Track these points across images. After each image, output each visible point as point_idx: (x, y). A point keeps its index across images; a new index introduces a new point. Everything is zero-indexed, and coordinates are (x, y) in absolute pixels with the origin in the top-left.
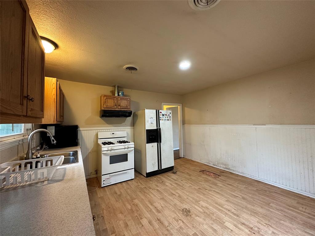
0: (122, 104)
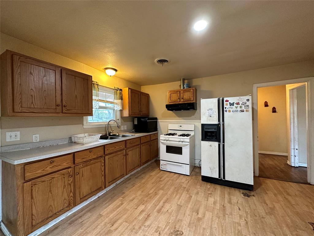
0: (185, 96)
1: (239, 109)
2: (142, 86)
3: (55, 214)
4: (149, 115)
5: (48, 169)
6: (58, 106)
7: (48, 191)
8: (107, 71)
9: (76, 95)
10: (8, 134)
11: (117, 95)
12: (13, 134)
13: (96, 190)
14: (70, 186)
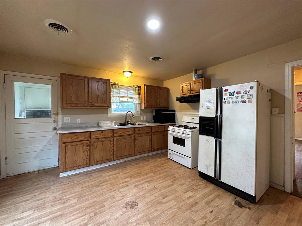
1: (240, 99)
2: (164, 81)
3: (78, 166)
4: (169, 108)
5: (74, 138)
6: (86, 102)
7: (75, 151)
8: (125, 73)
9: (98, 94)
10: (65, 118)
11: (136, 91)
12: (67, 118)
13: (106, 160)
14: (88, 152)
